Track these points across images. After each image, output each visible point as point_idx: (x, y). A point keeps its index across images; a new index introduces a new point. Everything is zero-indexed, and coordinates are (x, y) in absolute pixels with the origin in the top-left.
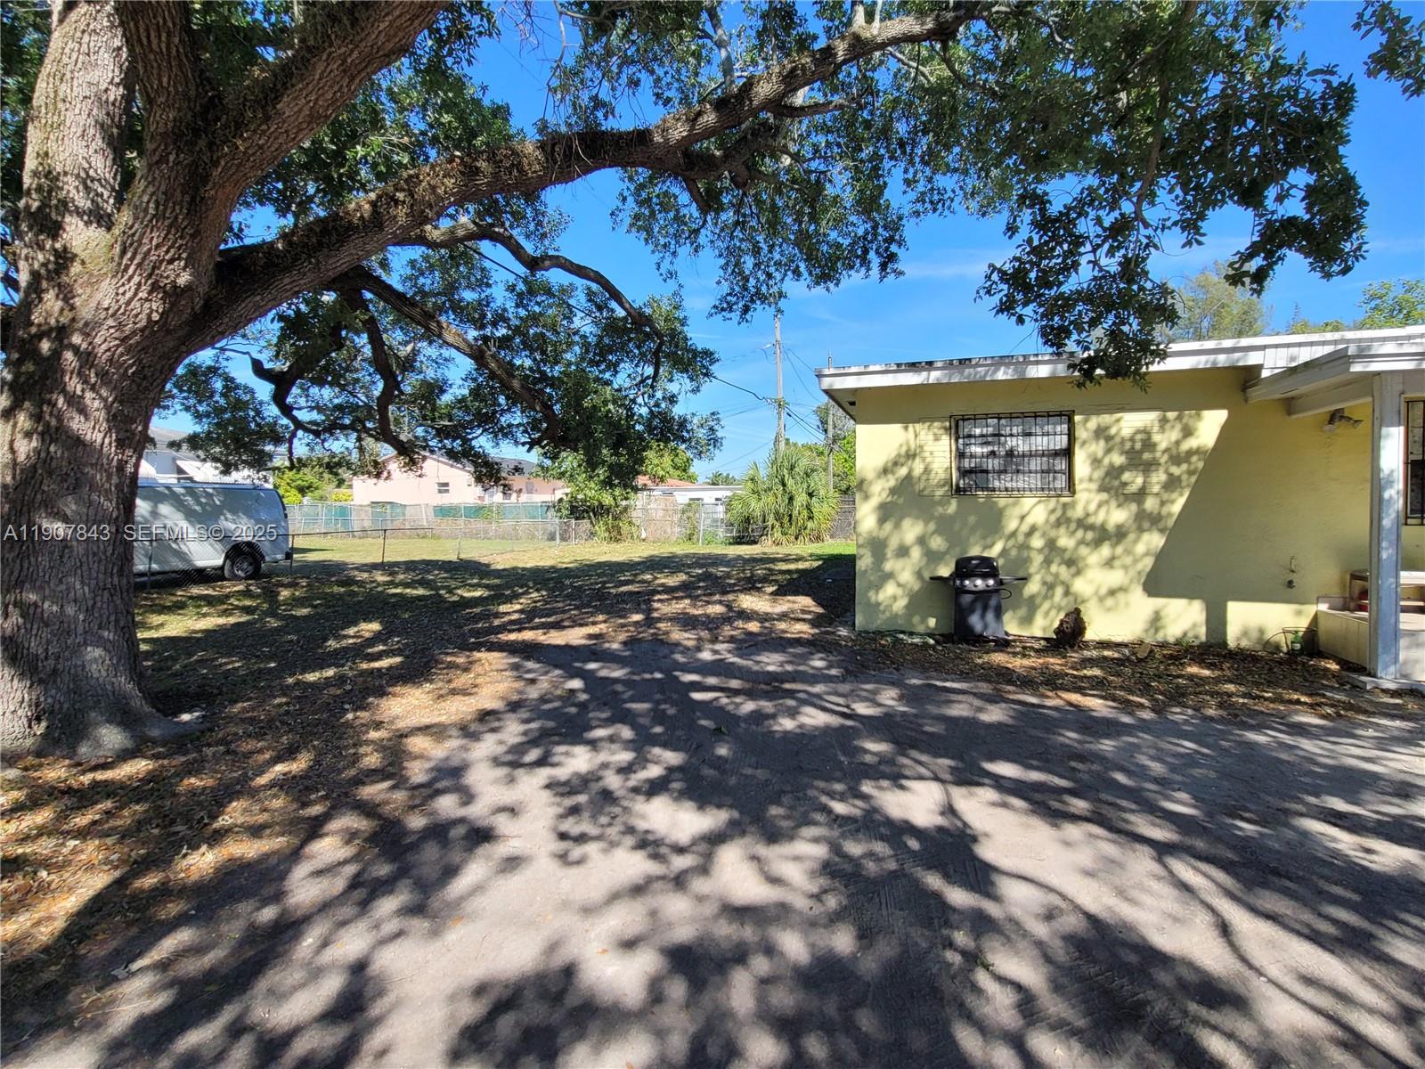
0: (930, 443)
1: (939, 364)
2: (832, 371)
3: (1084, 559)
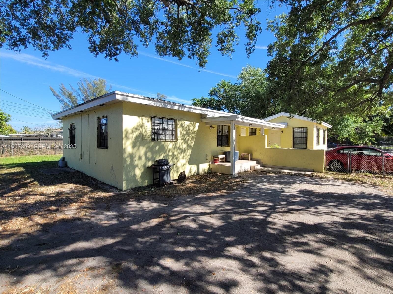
0: (146, 123)
1: (155, 100)
3: (179, 157)
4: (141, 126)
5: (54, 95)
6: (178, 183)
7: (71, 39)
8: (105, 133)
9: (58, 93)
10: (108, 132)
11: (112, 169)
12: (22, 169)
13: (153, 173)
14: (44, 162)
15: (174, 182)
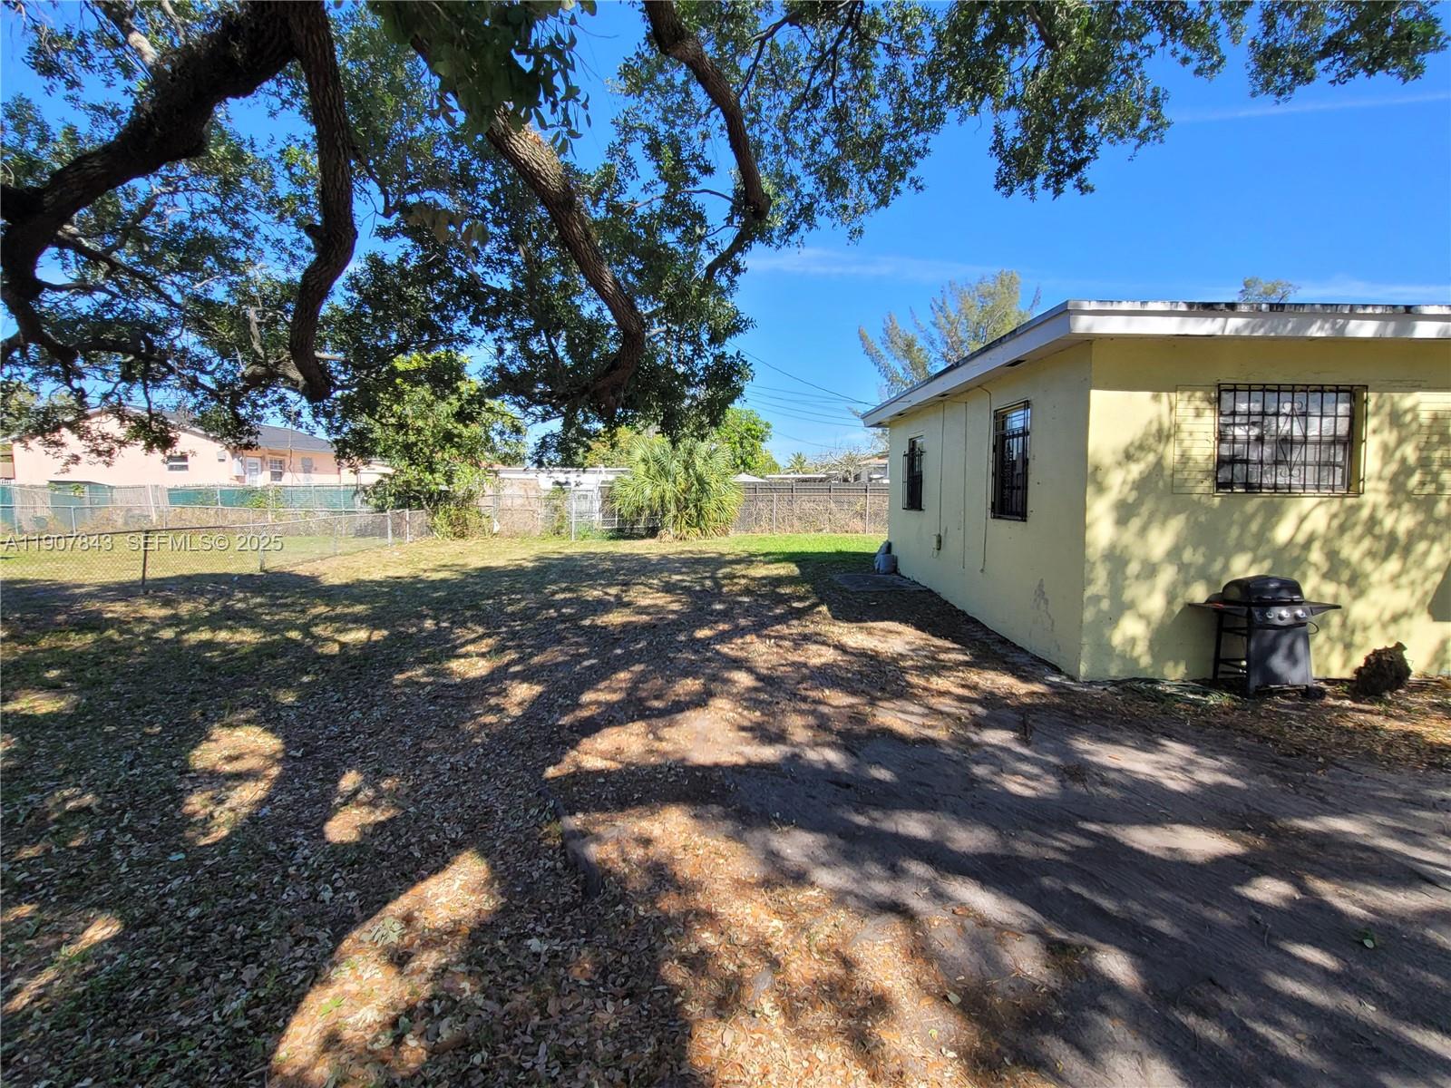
0: (1191, 420)
1: (1244, 309)
2: (1094, 306)
3: (1366, 576)
4: (1164, 435)
5: (867, 352)
6: (1352, 699)
7: (922, 157)
8: (1019, 465)
9: (878, 346)
10: (1031, 462)
11: (1041, 592)
12: (791, 569)
13: (1214, 633)
14: (840, 553)
15: (1329, 689)
